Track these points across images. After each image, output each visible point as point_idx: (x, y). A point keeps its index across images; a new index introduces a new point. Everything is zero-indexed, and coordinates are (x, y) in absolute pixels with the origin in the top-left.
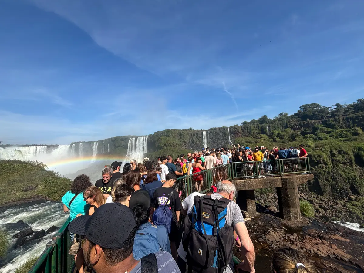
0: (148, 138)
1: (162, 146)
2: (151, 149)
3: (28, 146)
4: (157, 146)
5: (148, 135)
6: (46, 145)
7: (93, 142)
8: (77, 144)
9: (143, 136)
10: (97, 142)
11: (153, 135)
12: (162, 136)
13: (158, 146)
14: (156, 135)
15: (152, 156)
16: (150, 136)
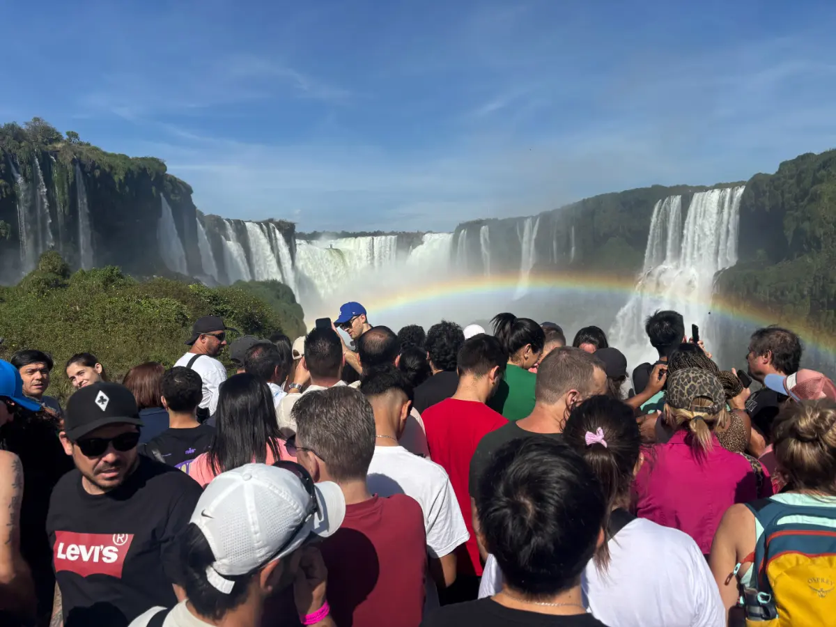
0: (743, 196)
1: (820, 232)
2: (760, 252)
3: (356, 235)
4: (789, 234)
5: (747, 178)
6: (392, 233)
7: (521, 220)
8: (473, 227)
9: (721, 186)
10: (534, 219)
11: (772, 180)
12: (821, 181)
13: (798, 232)
14: (791, 177)
15: (757, 283)
16: (756, 185)
